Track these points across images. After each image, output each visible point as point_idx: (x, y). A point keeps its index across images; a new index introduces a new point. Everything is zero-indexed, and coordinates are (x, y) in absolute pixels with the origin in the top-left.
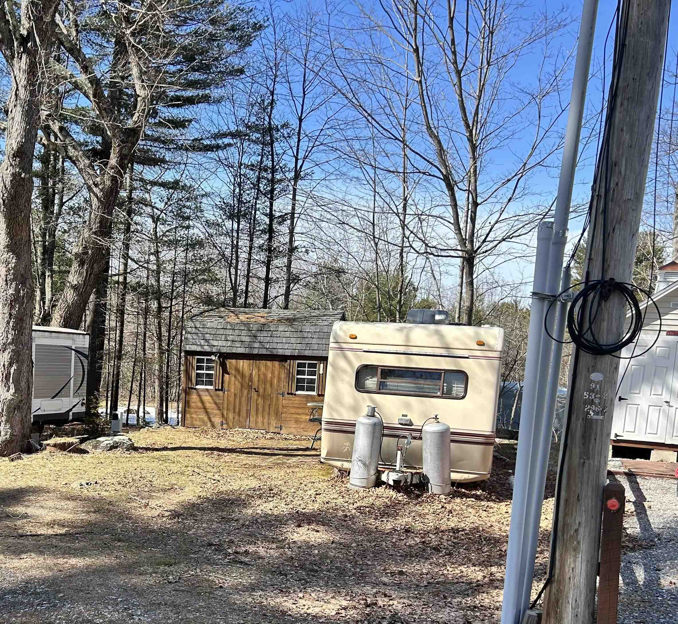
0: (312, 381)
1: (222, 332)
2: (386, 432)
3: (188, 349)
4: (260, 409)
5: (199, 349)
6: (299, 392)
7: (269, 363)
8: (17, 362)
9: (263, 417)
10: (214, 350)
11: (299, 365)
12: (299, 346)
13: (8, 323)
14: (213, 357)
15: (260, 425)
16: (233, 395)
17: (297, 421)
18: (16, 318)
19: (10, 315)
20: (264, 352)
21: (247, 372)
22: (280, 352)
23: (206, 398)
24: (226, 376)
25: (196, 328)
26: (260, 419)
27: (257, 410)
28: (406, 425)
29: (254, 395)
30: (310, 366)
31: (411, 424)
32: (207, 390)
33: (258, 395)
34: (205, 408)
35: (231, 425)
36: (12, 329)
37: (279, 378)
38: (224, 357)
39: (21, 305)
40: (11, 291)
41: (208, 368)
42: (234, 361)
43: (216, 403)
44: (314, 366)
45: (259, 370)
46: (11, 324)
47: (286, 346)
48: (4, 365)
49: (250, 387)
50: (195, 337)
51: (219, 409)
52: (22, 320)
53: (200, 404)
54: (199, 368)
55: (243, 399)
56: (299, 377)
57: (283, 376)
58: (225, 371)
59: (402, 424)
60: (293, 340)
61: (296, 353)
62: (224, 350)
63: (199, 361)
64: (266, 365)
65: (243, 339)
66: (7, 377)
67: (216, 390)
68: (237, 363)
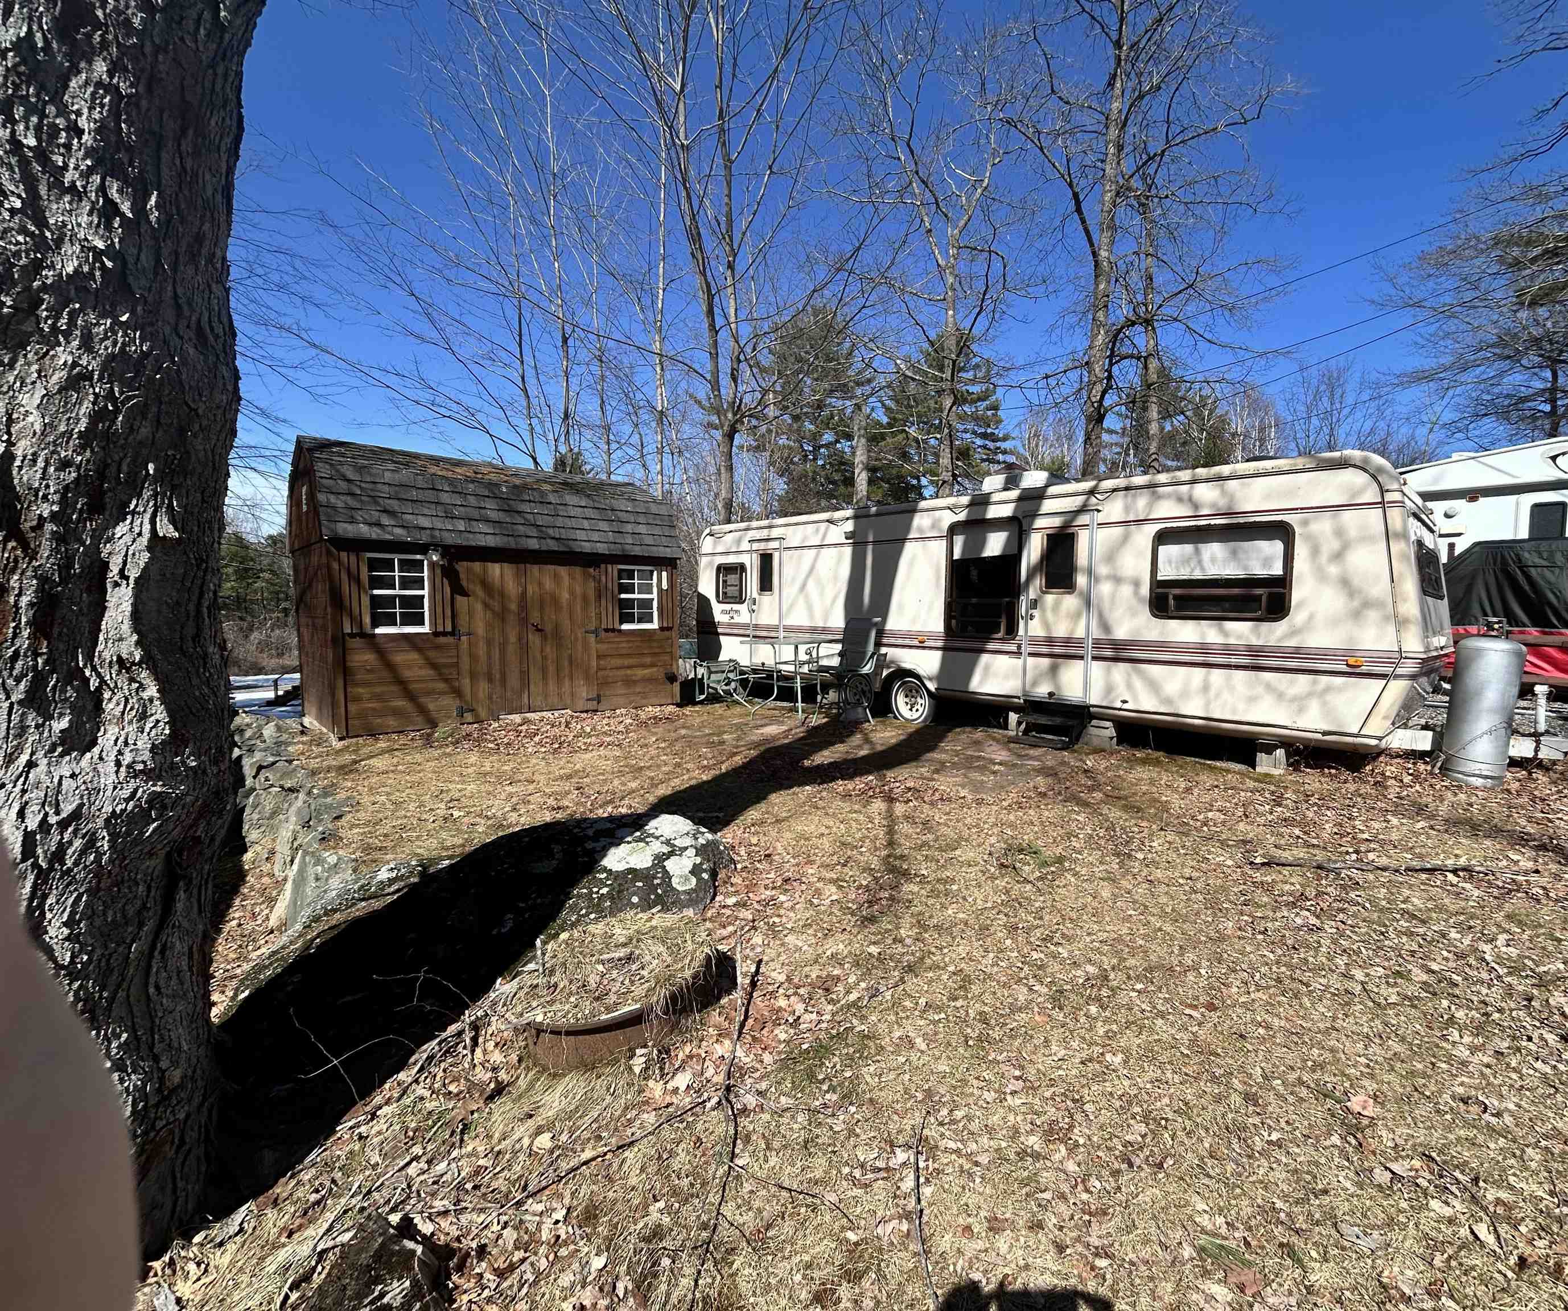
0: (647, 604)
1: (430, 495)
3: (339, 533)
4: (551, 669)
5: (375, 533)
6: (625, 627)
7: (563, 571)
9: (559, 683)
10: (424, 538)
11: (618, 573)
14: (429, 557)
15: (553, 699)
16: (482, 643)
17: (628, 682)
20: (553, 545)
21: (512, 588)
22: (587, 547)
23: (404, 658)
24: (461, 600)
25: (347, 480)
26: (552, 686)
27: (544, 670)
29: (535, 639)
32: (408, 637)
33: (545, 638)
34: (402, 683)
35: (483, 712)
37: (585, 600)
38: (455, 554)
41: (405, 584)
42: (477, 566)
43: (434, 666)
44: (648, 575)
45: (540, 584)
47: (595, 536)
49: (524, 621)
50: (351, 502)
51: (446, 680)
53: (385, 674)
54: (378, 582)
55: (511, 649)
56: (623, 596)
58: (458, 589)
61: (616, 550)
62: (450, 539)
64: (556, 576)
65: (493, 515)
67: (437, 634)
68: (485, 570)
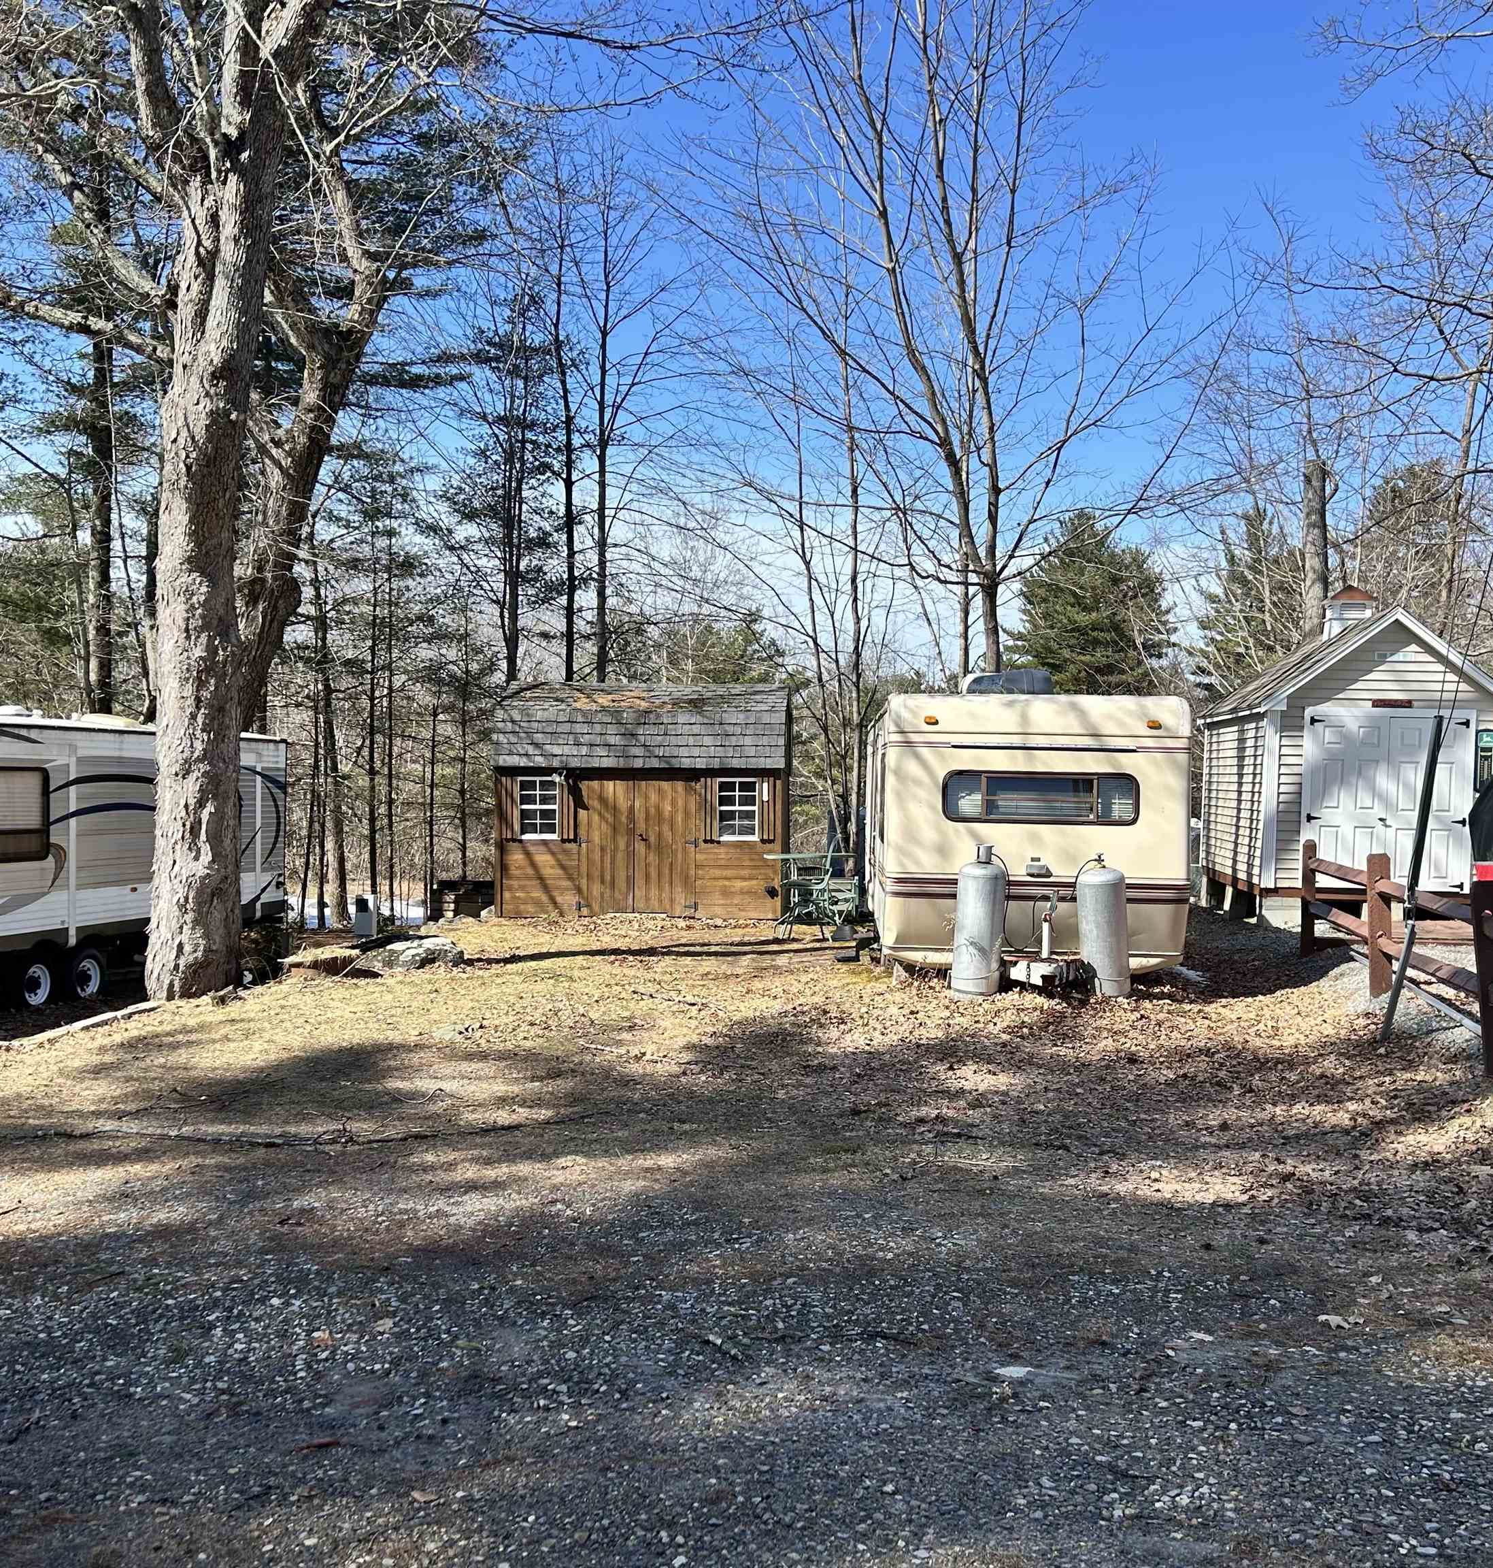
0: (750, 815)
1: (566, 728)
2: (1015, 891)
3: (501, 763)
4: (653, 873)
5: (523, 762)
6: (726, 838)
7: (665, 785)
8: (215, 797)
9: (660, 888)
10: (556, 763)
11: (723, 786)
12: (720, 752)
13: (193, 717)
14: (556, 778)
15: (655, 903)
16: (597, 849)
17: (726, 893)
18: (210, 706)
19: (198, 700)
20: (655, 763)
21: (623, 804)
22: (686, 763)
23: (543, 858)
24: (582, 813)
25: (513, 722)
26: (654, 892)
27: (647, 877)
28: (1039, 876)
29: (640, 847)
30: (745, 787)
31: (1050, 875)
32: (545, 843)
33: (648, 847)
34: (541, 879)
35: (596, 908)
36: (203, 730)
37: (687, 813)
38: (576, 776)
39: (221, 678)
40: (199, 652)
41: (544, 800)
42: (595, 784)
43: (563, 867)
44: (750, 787)
45: (647, 797)
46: (200, 720)
47: (696, 752)
48: (186, 806)
49: (631, 832)
50: (513, 739)
51: (570, 878)
52: (221, 709)
53: (530, 871)
54: (526, 799)
55: (620, 855)
56: (724, 808)
57: (692, 807)
58: (579, 803)
59: (1032, 875)
60: (708, 741)
61: (716, 764)
62: (575, 763)
63: (523, 786)
64: (660, 791)
65: (612, 740)
66: (194, 831)
67: (563, 841)
68: (602, 786)
